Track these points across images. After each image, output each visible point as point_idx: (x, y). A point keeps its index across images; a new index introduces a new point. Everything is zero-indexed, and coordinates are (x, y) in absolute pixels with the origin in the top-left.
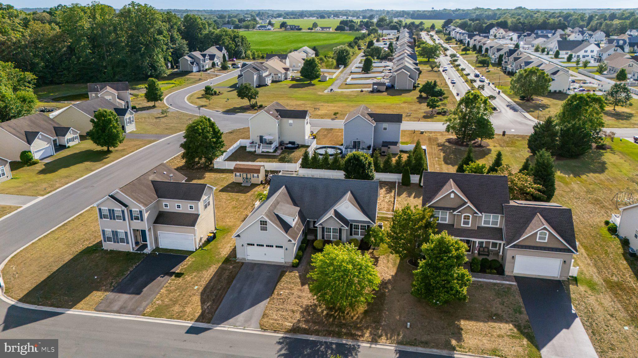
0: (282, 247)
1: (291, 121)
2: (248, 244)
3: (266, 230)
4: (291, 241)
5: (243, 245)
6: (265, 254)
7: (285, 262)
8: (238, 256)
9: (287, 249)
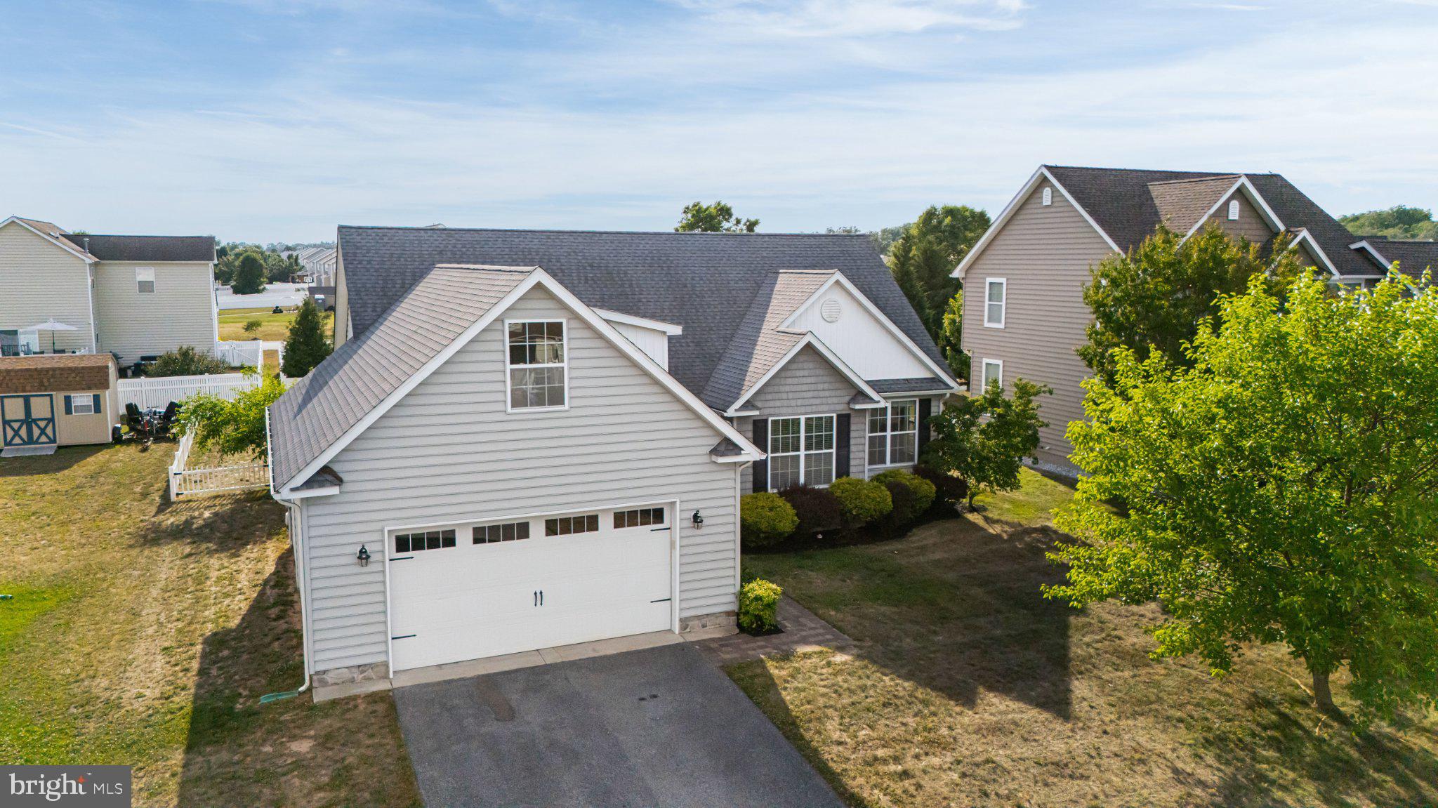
0: (657, 515)
1: (145, 272)
2: (403, 544)
3: (556, 397)
4: (737, 449)
5: (363, 556)
6: (539, 597)
7: (685, 623)
8: (314, 659)
9: (697, 519)
